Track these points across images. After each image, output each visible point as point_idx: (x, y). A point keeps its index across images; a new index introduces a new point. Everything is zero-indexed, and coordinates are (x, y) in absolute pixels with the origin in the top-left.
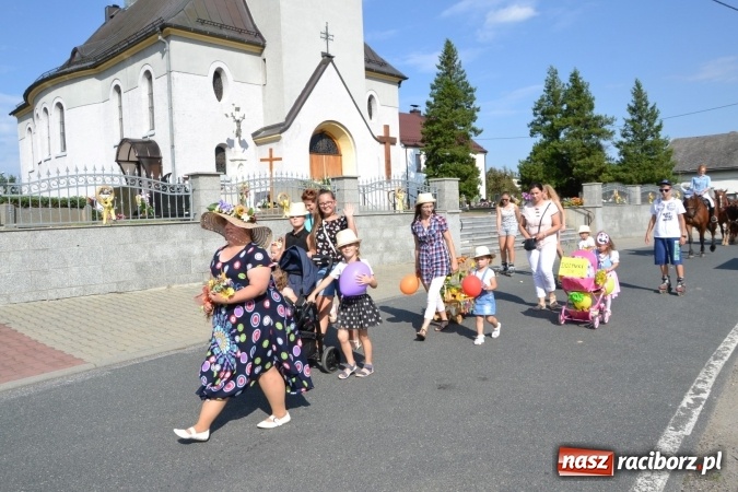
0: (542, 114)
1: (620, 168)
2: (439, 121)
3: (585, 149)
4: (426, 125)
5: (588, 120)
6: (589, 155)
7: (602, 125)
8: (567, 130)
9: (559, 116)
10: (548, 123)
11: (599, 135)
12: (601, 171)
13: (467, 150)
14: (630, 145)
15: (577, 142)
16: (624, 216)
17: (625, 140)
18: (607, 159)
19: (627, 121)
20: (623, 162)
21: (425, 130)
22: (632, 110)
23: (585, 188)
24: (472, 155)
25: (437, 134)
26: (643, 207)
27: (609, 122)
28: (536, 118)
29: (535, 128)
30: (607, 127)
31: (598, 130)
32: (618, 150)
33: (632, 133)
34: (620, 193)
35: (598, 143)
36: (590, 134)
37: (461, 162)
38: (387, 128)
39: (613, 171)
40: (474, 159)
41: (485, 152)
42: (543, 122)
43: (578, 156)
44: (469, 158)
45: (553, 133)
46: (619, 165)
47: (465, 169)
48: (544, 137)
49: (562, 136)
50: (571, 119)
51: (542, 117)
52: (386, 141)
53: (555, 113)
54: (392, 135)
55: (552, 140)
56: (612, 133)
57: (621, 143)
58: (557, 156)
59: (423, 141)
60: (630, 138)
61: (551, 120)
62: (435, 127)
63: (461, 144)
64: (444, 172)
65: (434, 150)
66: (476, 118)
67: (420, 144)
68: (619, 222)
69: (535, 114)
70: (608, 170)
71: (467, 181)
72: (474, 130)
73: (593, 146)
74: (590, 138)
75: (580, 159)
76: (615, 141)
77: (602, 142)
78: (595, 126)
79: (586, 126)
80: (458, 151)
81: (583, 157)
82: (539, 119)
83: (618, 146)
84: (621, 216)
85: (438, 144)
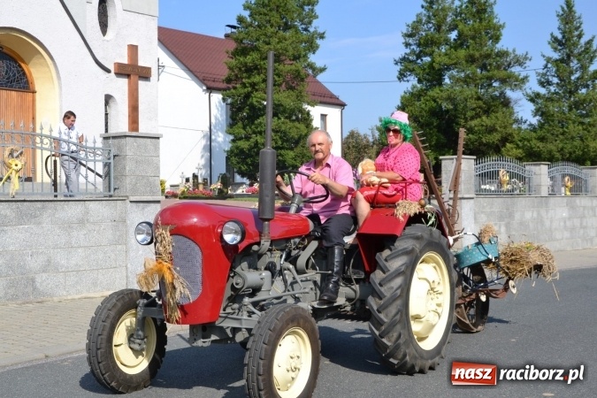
0: (419, 45)
1: (534, 135)
2: (255, 49)
3: (480, 103)
4: (236, 53)
5: (488, 56)
6: (487, 112)
7: (509, 65)
8: (454, 72)
9: (443, 49)
10: (427, 59)
11: (503, 81)
12: (505, 140)
13: (300, 98)
14: (550, 99)
15: (470, 91)
16: (517, 216)
17: (543, 91)
18: (516, 121)
19: (549, 60)
20: (541, 126)
21: (233, 62)
22: (557, 43)
23: (443, 163)
24: (307, 107)
25: (250, 70)
26: (552, 200)
27: (520, 62)
28: (408, 51)
29: (406, 66)
30: (516, 70)
31: (502, 74)
32: (532, 107)
33: (555, 80)
34: (512, 175)
35: (502, 94)
36: (490, 78)
37: (289, 118)
38: (133, 50)
39: (523, 139)
40: (308, 113)
41: (342, 105)
42: (419, 56)
43: (469, 114)
44: (301, 111)
45: (433, 76)
46: (534, 129)
47: (294, 130)
48: (420, 81)
49: (447, 81)
50: (462, 53)
51: (417, 50)
52: (133, 72)
53: (438, 45)
54: (141, 63)
55: (432, 86)
56: (524, 80)
57: (538, 95)
58: (437, 113)
59: (229, 80)
60: (552, 89)
61: (431, 55)
62: (249, 59)
63: (292, 88)
64: (260, 133)
65: (248, 96)
66: (317, 47)
67: (224, 85)
68: (508, 226)
69: (407, 45)
70: (516, 138)
71: (298, 150)
72: (311, 66)
73: (494, 98)
74: (490, 85)
75: (472, 118)
76: (529, 92)
77: (509, 93)
78: (498, 67)
79: (484, 67)
80: (286, 98)
81: (478, 116)
82: (413, 52)
83: (532, 100)
84: (511, 216)
85: (253, 85)
